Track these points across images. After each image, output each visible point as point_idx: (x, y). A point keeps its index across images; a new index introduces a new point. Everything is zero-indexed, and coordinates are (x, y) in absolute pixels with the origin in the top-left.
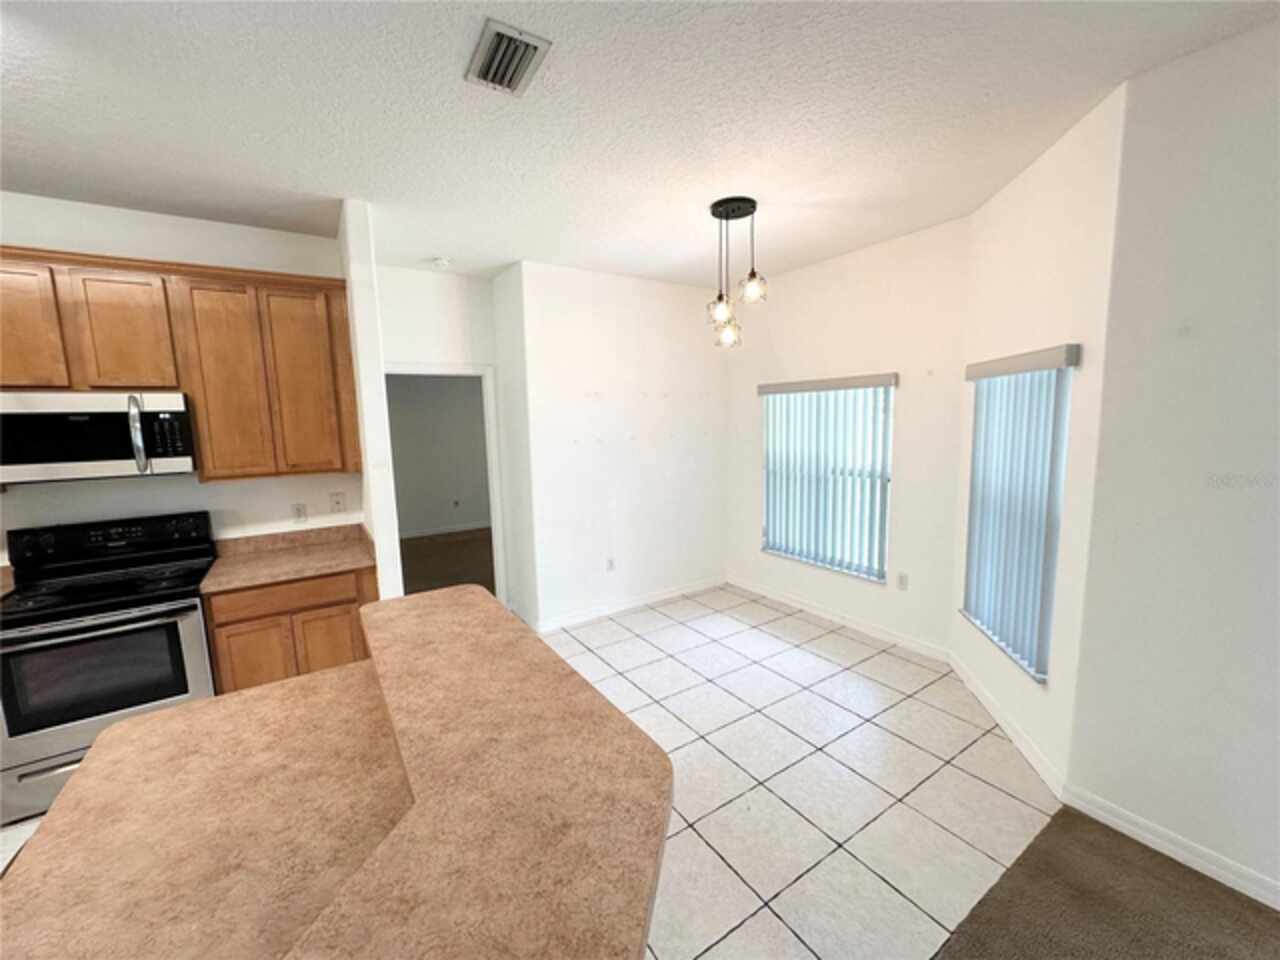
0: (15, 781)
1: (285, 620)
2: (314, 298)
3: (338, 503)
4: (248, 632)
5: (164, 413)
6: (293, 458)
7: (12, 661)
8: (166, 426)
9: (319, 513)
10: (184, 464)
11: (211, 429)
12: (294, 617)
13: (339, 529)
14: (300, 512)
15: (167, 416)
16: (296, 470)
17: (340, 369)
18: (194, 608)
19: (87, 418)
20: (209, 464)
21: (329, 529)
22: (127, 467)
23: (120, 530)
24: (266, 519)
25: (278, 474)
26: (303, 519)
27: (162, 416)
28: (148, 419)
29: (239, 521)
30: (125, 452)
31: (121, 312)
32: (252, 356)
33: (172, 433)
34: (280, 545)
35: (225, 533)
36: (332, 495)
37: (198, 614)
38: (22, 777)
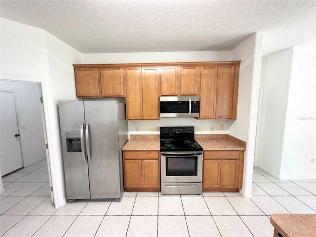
0: (165, 185)
1: (220, 161)
2: (232, 68)
3: (222, 127)
4: (212, 163)
5: (195, 101)
7: (169, 159)
8: (195, 105)
10: (198, 115)
12: (222, 161)
13: (221, 135)
14: (212, 129)
15: (196, 102)
16: (220, 118)
17: (235, 88)
18: (201, 154)
19: (181, 102)
20: (201, 115)
21: (219, 135)
23: (178, 129)
26: (213, 131)
27: (195, 102)
28: (193, 103)
33: (196, 106)
34: (207, 137)
36: (220, 125)
37: (202, 156)
38: (167, 185)
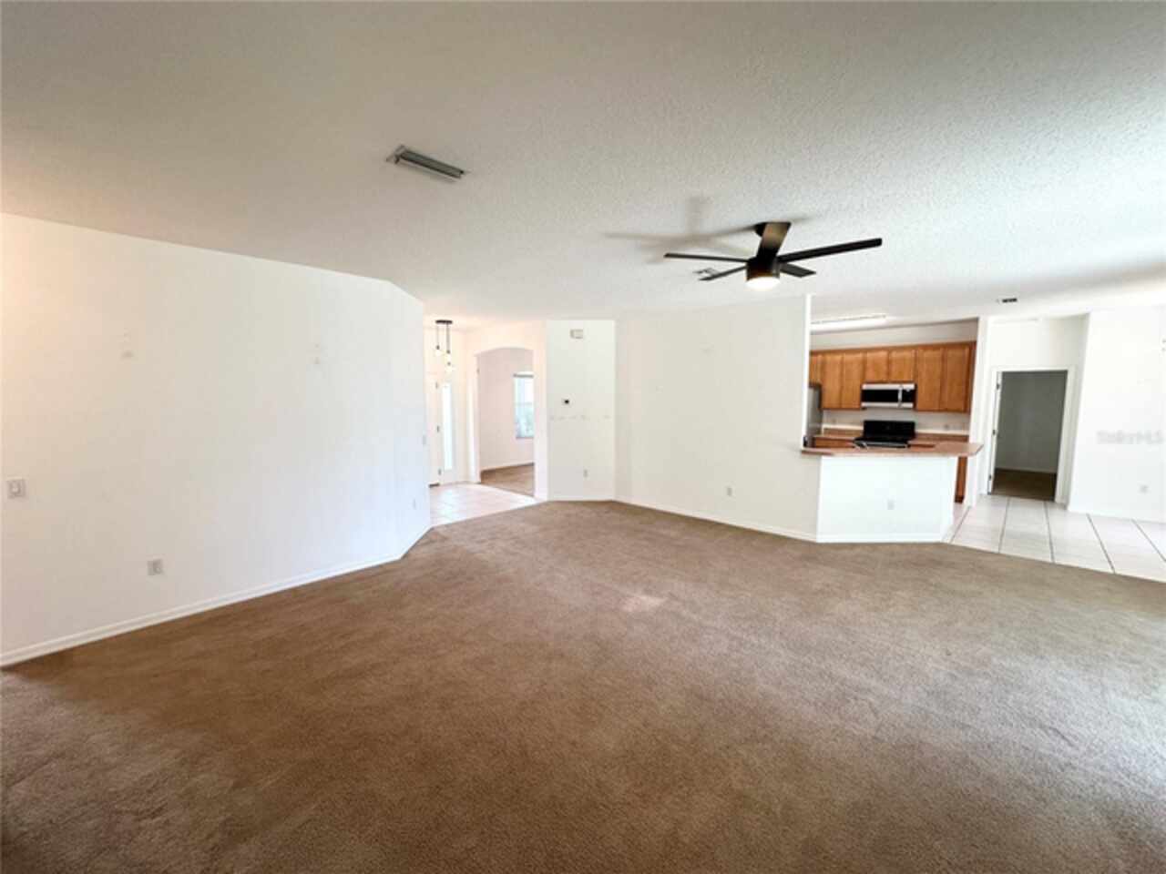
2: (965, 349)
6: (946, 406)
8: (909, 394)
9: (955, 428)
10: (910, 405)
11: (921, 396)
13: (961, 436)
14: (947, 427)
15: (909, 391)
16: (946, 410)
19: (888, 391)
20: (918, 406)
21: (957, 435)
22: (895, 405)
24: (932, 428)
25: (939, 411)
26: (947, 430)
27: (907, 391)
28: (904, 391)
29: (925, 427)
30: (895, 400)
31: (903, 359)
32: (938, 371)
33: (910, 396)
35: (918, 430)
